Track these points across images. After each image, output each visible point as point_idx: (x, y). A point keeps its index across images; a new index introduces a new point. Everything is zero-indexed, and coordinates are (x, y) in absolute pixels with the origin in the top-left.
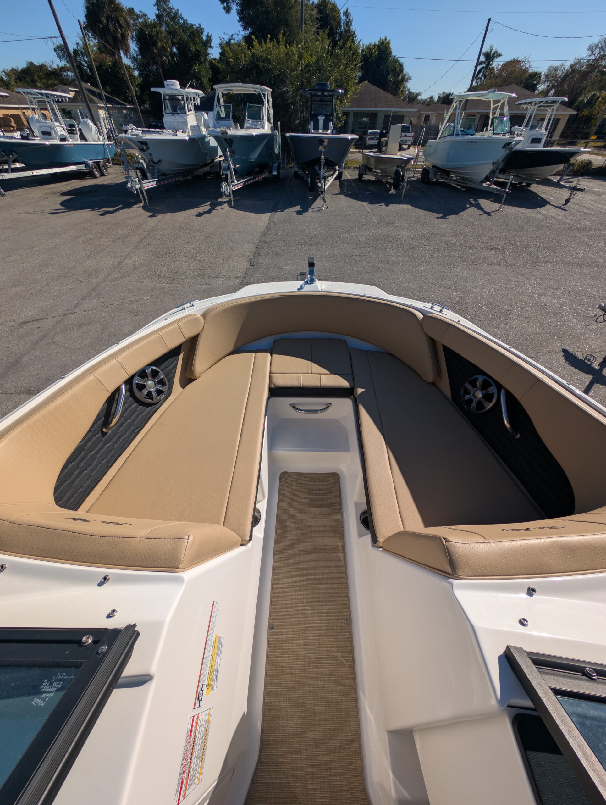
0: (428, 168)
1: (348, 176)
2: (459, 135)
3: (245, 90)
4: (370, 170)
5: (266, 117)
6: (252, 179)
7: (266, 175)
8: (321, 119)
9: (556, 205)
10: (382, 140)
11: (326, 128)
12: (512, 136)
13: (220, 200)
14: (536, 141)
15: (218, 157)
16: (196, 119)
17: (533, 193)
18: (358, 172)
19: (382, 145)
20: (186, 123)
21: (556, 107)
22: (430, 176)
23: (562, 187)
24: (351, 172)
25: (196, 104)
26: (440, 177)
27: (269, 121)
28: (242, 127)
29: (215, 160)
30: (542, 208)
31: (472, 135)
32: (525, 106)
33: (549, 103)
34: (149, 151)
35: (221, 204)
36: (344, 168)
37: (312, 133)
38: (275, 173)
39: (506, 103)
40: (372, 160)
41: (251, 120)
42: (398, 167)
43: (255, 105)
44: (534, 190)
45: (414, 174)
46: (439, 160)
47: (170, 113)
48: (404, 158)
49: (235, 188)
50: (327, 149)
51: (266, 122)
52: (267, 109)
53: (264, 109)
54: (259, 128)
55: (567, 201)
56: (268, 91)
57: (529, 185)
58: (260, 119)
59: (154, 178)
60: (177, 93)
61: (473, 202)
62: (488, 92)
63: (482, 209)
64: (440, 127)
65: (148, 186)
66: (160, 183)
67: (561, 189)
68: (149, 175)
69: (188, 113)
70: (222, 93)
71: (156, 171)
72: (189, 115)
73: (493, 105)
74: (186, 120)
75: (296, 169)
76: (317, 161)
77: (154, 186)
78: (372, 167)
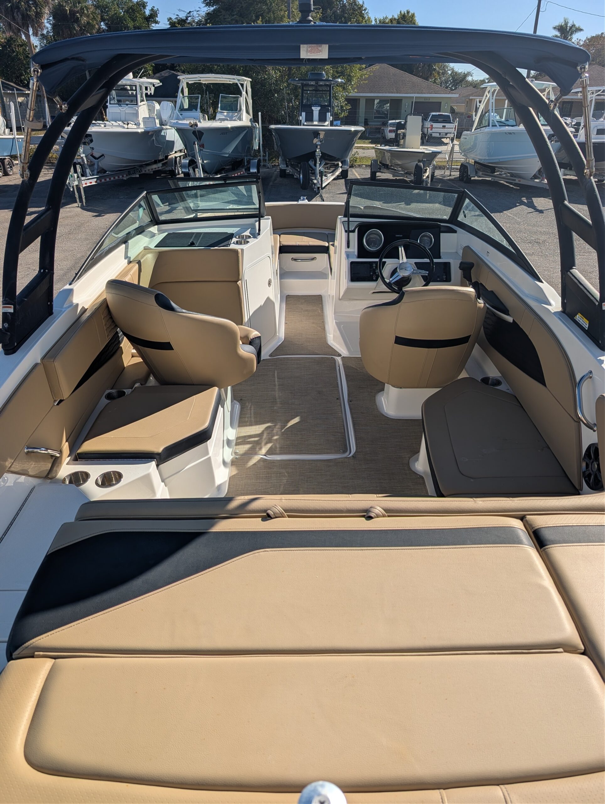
0: (466, 164)
1: (357, 175)
2: (496, 126)
3: (217, 80)
4: (386, 167)
5: (244, 108)
7: (241, 172)
8: (316, 110)
10: (398, 133)
11: (322, 118)
15: (174, 152)
16: (149, 109)
18: (369, 171)
19: (399, 138)
20: (136, 114)
22: (469, 174)
24: (360, 170)
25: (149, 94)
26: (482, 174)
27: (248, 112)
28: (212, 118)
29: (170, 157)
31: (513, 126)
34: (92, 145)
36: (351, 166)
37: (304, 125)
38: (253, 170)
40: (388, 155)
41: (224, 112)
42: (419, 161)
43: (230, 96)
45: (451, 172)
47: (117, 104)
48: (426, 152)
50: (323, 142)
51: (245, 114)
52: (245, 99)
53: (242, 100)
54: (235, 120)
56: (247, 81)
58: (237, 111)
59: (93, 175)
60: (128, 83)
61: (526, 201)
63: (534, 207)
64: (474, 117)
65: (91, 183)
66: (101, 181)
68: (88, 171)
69: (139, 104)
70: (187, 83)
71: (96, 166)
72: (141, 105)
74: (137, 111)
75: (283, 167)
76: (312, 156)
77: (94, 183)
78: (388, 162)
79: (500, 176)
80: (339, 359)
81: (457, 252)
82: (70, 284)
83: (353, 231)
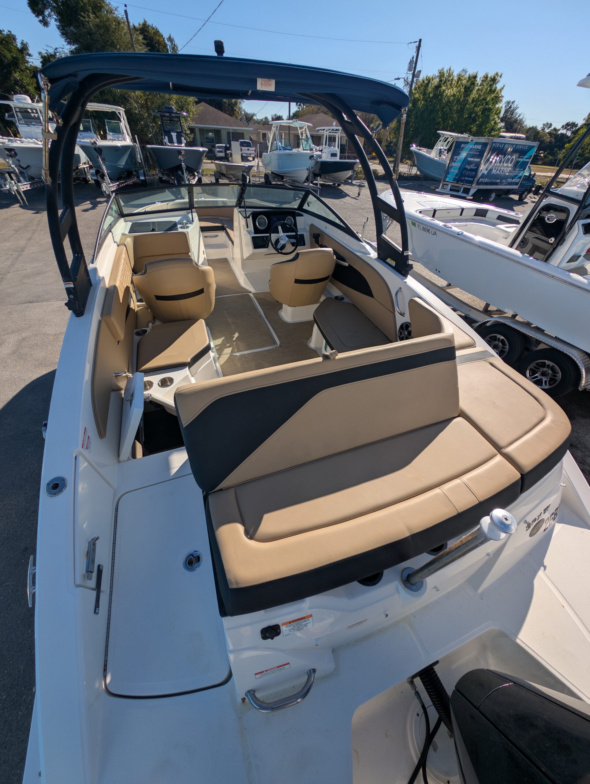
0: (268, 174)
1: (207, 181)
2: (281, 150)
3: (99, 109)
4: (224, 175)
5: (125, 131)
6: (125, 182)
7: (135, 180)
8: (174, 135)
9: (353, 197)
10: (227, 153)
11: (180, 142)
12: (312, 151)
13: (98, 200)
14: (334, 155)
15: (81, 164)
17: (341, 190)
18: (214, 178)
19: (228, 156)
21: (340, 133)
22: (270, 180)
23: (354, 185)
24: (207, 177)
26: (277, 180)
27: (128, 134)
28: (104, 137)
29: (79, 167)
30: (344, 199)
31: (290, 150)
32: (322, 132)
33: (334, 130)
34: (17, 158)
35: (101, 203)
36: (202, 175)
37: (168, 146)
38: (142, 178)
39: (307, 129)
40: (223, 168)
41: (111, 133)
42: (243, 172)
43: (113, 121)
44: (341, 189)
45: (259, 179)
46: (273, 168)
47: (26, 124)
48: (246, 166)
49: (112, 189)
50: (185, 158)
51: (127, 136)
52: (124, 124)
53: (122, 125)
54: (121, 140)
55: (359, 194)
56: (121, 111)
57: (339, 185)
58: (121, 133)
59: (26, 182)
60: (29, 106)
62: (293, 122)
64: (268, 143)
65: (27, 188)
66: (34, 186)
67: (354, 187)
68: (21, 179)
71: (26, 175)
73: (300, 130)
75: (160, 175)
76: (179, 167)
77: (29, 188)
78: (225, 173)
79: (286, 182)
80: (251, 295)
81: (305, 228)
82: (93, 263)
83: (249, 217)
